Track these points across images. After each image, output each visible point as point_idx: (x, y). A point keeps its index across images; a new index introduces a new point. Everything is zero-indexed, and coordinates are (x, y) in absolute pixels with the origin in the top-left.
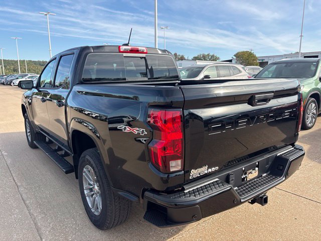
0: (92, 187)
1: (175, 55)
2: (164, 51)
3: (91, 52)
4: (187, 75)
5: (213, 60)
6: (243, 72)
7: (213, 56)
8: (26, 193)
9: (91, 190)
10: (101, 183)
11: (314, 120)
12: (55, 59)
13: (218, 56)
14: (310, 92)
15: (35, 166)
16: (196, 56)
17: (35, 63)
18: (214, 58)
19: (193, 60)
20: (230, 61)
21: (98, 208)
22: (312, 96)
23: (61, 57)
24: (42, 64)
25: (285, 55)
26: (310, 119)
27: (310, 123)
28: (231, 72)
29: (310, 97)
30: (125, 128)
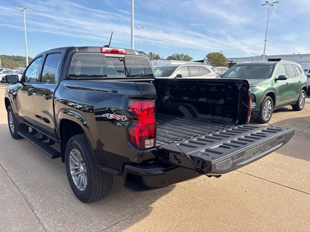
0: (77, 168)
1: (151, 54)
2: (141, 52)
3: (77, 52)
4: (161, 74)
5: (186, 60)
6: (212, 73)
7: (186, 56)
8: (15, 176)
9: (77, 170)
10: (87, 163)
11: (270, 115)
12: (42, 56)
13: (191, 57)
14: (266, 91)
15: (20, 154)
16: (171, 56)
17: (9, 57)
18: (187, 59)
19: (167, 59)
20: (202, 61)
21: (83, 185)
22: (268, 94)
23: (47, 55)
24: (16, 58)
25: (251, 57)
26: (266, 114)
27: (266, 118)
28: (201, 72)
29: (266, 95)
30: (109, 116)
